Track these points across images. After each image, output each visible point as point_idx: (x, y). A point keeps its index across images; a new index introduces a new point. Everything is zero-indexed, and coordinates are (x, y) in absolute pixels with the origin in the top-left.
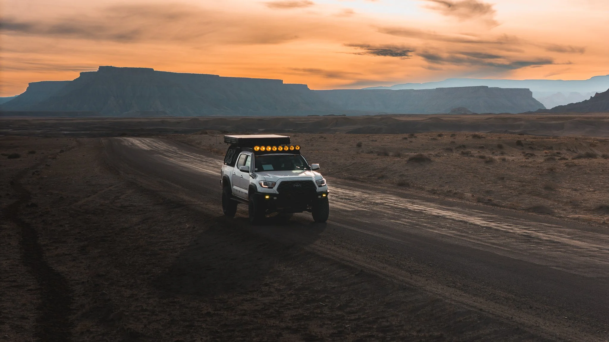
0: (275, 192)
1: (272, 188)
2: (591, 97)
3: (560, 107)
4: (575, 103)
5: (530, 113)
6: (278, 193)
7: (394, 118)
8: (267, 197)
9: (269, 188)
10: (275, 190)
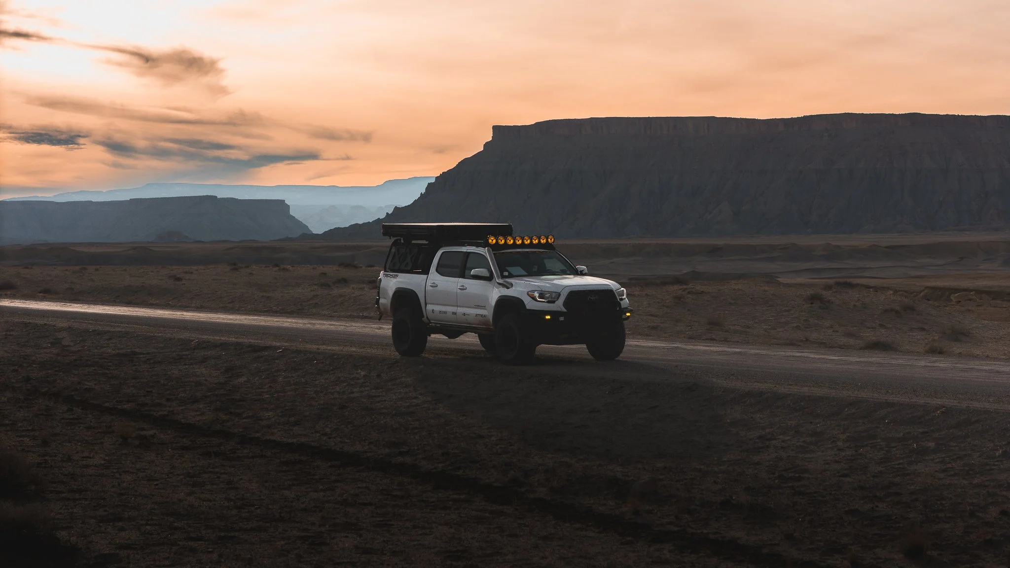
0: (559, 310)
1: (553, 302)
2: (387, 213)
3: (337, 230)
4: (361, 222)
5: (288, 239)
6: (565, 310)
7: (72, 248)
8: (548, 317)
9: (548, 302)
10: (559, 305)
